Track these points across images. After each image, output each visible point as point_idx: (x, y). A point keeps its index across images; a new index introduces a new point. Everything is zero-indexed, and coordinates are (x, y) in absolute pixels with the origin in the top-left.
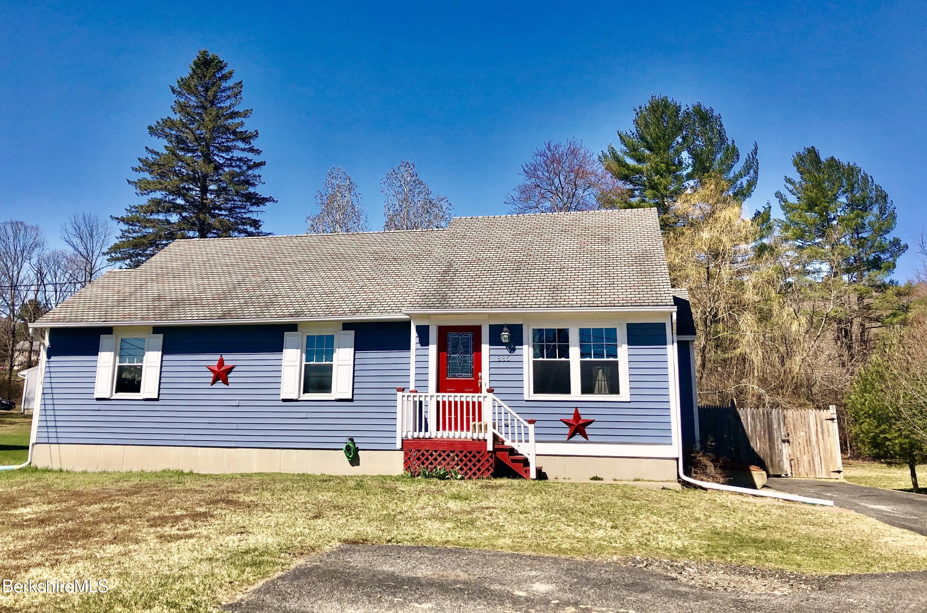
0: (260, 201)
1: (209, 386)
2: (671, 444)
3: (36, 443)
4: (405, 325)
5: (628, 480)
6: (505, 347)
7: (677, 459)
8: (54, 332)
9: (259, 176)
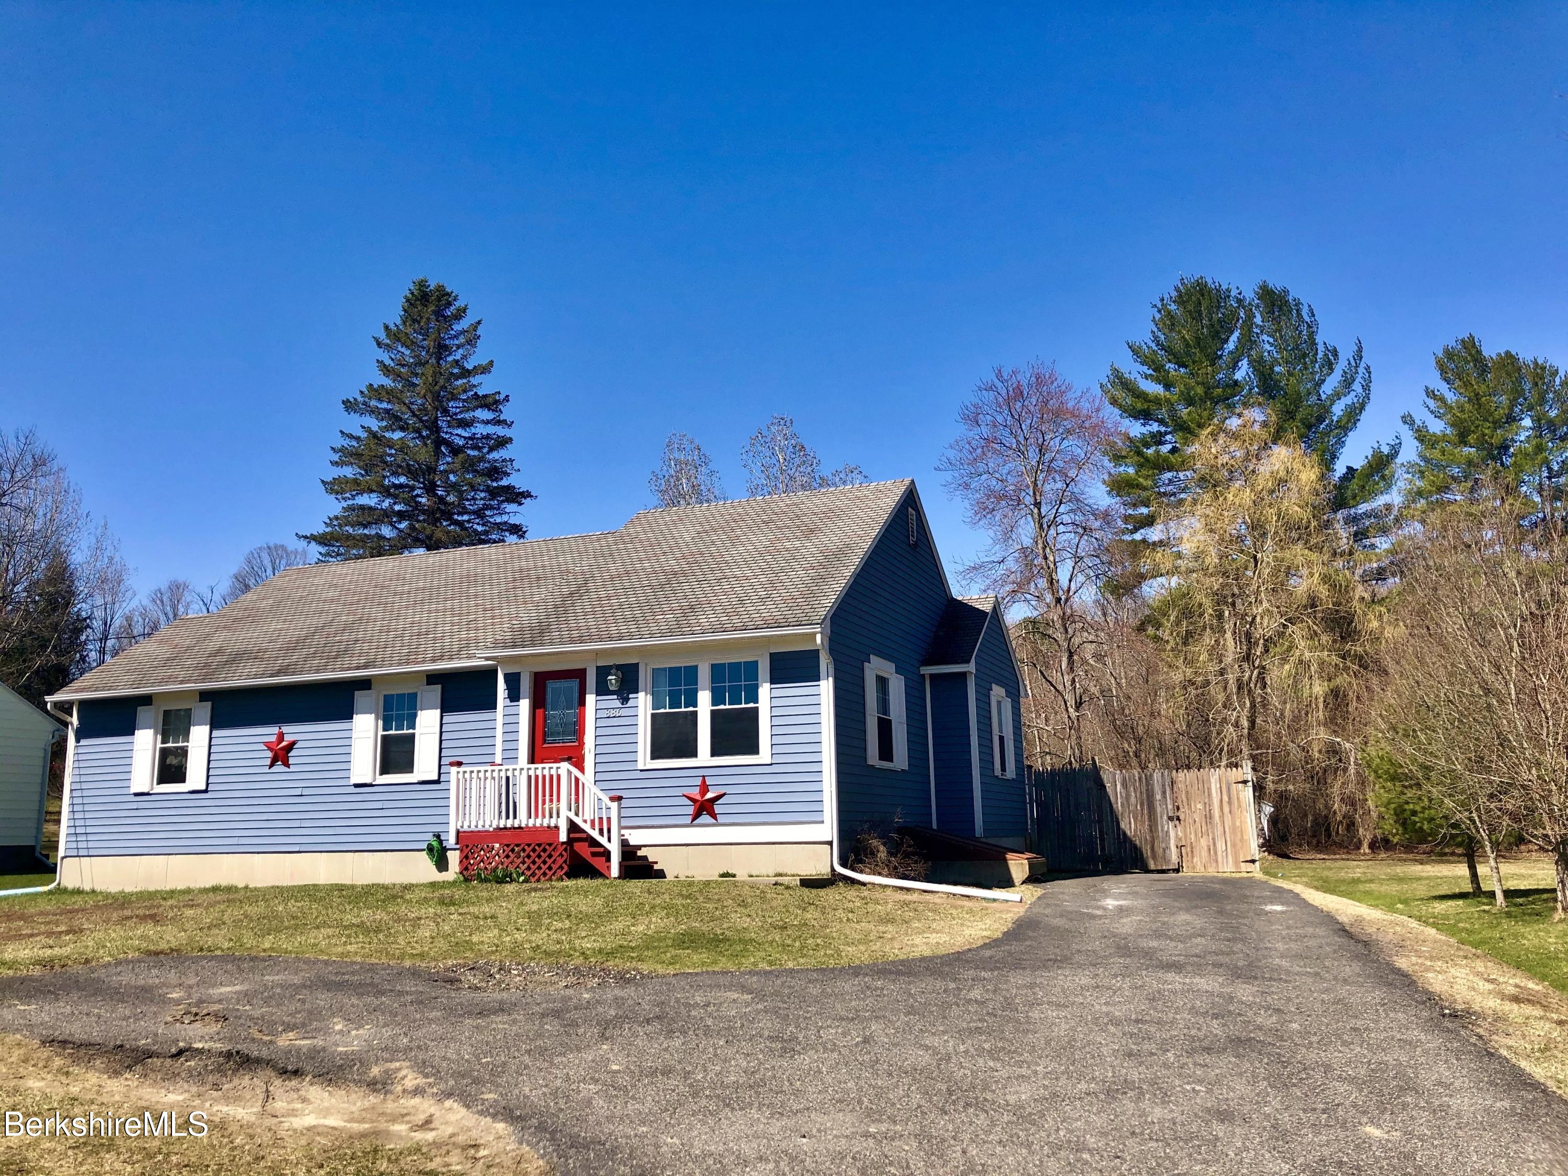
0: (516, 496)
1: (266, 770)
2: (822, 822)
3: (66, 857)
4: (491, 674)
5: (768, 876)
6: (615, 697)
7: (830, 843)
8: (85, 705)
9: (511, 461)
